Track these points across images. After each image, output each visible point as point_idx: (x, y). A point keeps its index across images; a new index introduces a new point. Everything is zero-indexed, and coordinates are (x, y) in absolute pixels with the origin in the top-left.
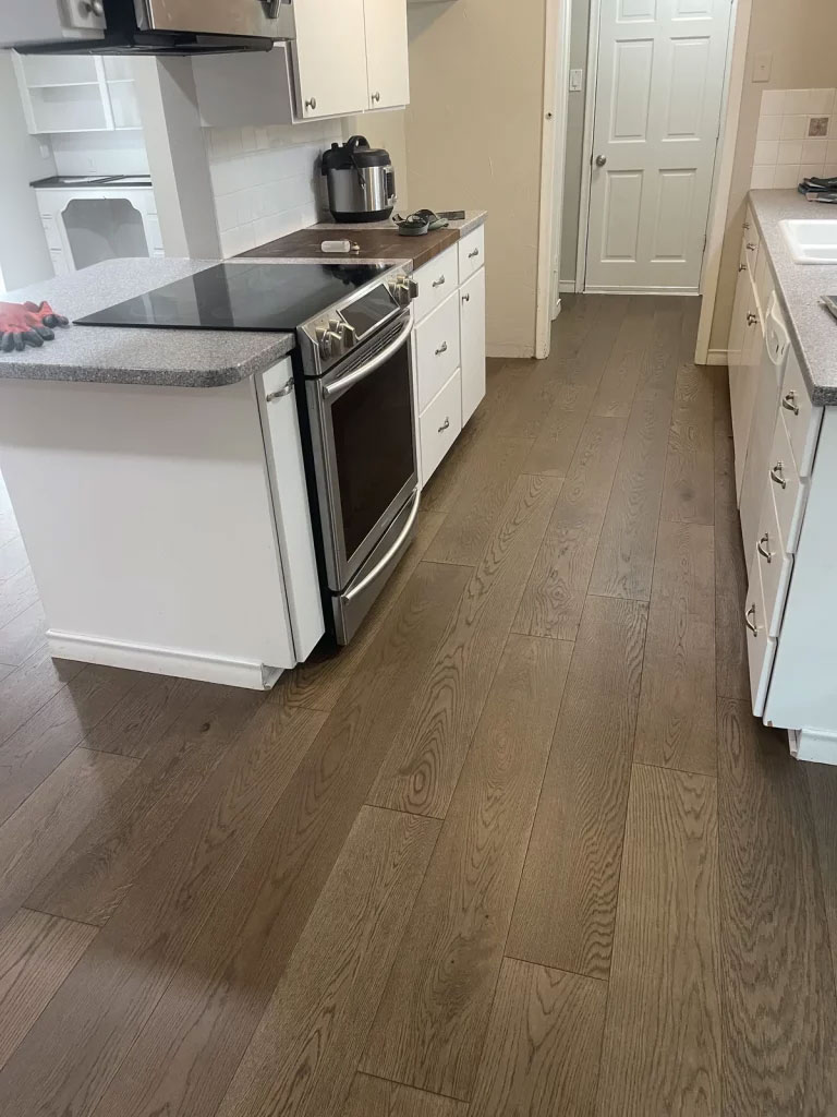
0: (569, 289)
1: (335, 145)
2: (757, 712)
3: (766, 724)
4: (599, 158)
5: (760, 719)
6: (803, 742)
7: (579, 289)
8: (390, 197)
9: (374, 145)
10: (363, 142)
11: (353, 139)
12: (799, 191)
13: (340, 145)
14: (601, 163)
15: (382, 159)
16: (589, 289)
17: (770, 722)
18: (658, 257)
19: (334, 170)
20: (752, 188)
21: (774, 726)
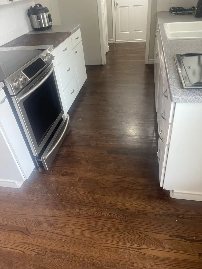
0: (112, 42)
1: (31, 7)
2: (161, 186)
3: (164, 189)
4: (116, 3)
5: (162, 188)
6: (175, 194)
7: (114, 42)
8: (50, 22)
9: (44, 6)
10: (40, 5)
11: (37, 5)
12: (170, 12)
13: (33, 7)
14: (117, 4)
15: (46, 10)
16: (117, 41)
17: (165, 188)
18: (135, 31)
19: (31, 15)
20: (157, 11)
21: (166, 189)
